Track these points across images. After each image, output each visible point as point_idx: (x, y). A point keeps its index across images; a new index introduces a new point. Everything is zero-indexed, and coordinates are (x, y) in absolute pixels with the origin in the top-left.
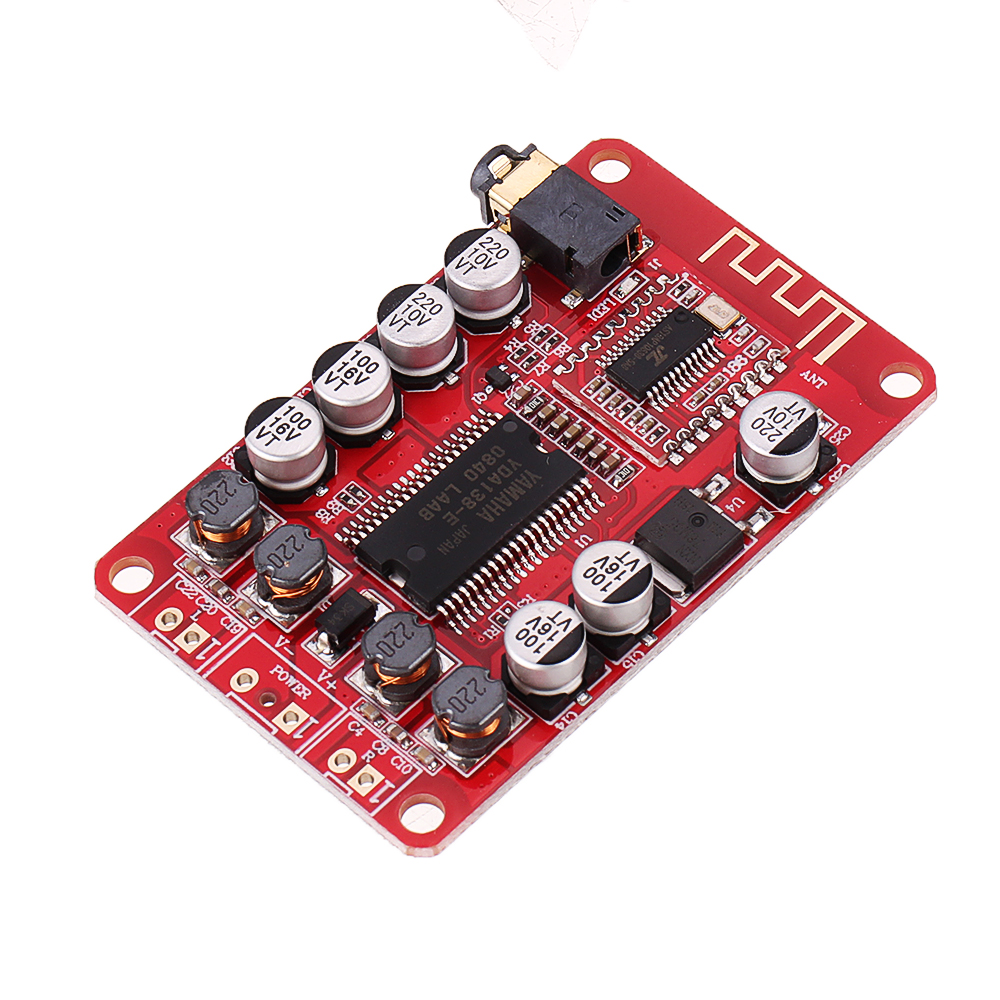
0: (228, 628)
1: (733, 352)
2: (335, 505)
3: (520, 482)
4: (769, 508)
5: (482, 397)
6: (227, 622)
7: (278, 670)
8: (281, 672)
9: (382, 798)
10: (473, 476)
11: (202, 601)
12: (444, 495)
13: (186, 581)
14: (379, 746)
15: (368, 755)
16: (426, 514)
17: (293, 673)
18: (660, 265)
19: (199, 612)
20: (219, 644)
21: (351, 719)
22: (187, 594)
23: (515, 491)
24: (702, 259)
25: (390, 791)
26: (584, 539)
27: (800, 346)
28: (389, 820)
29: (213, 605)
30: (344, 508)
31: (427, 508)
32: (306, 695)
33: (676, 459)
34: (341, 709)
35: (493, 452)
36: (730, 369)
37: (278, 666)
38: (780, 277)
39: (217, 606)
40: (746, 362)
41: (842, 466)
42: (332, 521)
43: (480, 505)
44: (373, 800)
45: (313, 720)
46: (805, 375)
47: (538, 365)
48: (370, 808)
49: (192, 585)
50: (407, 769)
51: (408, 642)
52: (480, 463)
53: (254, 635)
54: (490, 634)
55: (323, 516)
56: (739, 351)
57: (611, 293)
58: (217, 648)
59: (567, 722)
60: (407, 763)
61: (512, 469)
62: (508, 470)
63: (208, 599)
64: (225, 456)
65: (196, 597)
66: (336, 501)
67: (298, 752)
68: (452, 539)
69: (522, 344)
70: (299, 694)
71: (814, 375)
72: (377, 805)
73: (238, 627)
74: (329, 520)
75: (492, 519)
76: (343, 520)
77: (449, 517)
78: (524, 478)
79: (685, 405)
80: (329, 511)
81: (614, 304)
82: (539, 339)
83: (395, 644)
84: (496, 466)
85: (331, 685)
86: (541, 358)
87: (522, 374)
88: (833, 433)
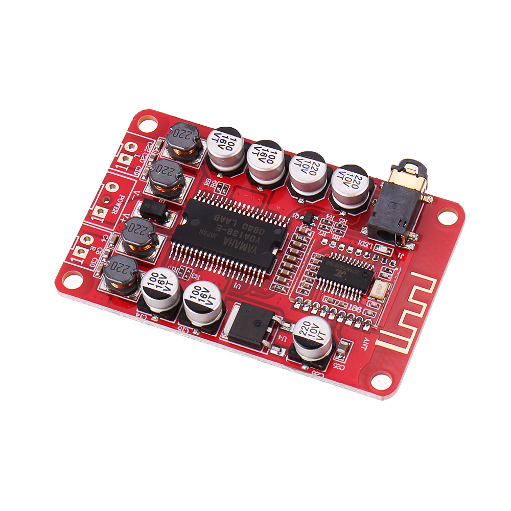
0: (136, 170)
1: (362, 304)
3: (250, 246)
4: (286, 353)
5: (297, 217)
6: (139, 169)
7: (122, 197)
8: (122, 199)
9: (74, 262)
10: (244, 228)
11: (145, 155)
12: (230, 220)
13: (153, 145)
14: (100, 250)
15: (93, 248)
16: (217, 218)
17: (123, 204)
18: (401, 258)
19: (139, 156)
20: (126, 170)
21: (109, 234)
22: (146, 148)
23: (244, 247)
24: (412, 273)
25: (79, 264)
26: (239, 286)
27: (382, 331)
28: (65, 269)
29: (145, 160)
30: (215, 188)
31: (221, 217)
32: (114, 213)
33: (297, 306)
34: (112, 229)
35: (261, 230)
36: (352, 307)
37: (124, 197)
38: (418, 309)
39: (145, 162)
40: (359, 312)
41: (322, 374)
42: (206, 186)
43: (231, 236)
44: (72, 259)
45: (102, 221)
47: (324, 231)
48: (68, 259)
49: (151, 148)
50: (92, 265)
51: (138, 234)
53: (136, 181)
54: (174, 269)
55: (207, 182)
56: (364, 306)
57: (376, 244)
58: (124, 170)
59: (141, 317)
60: (95, 264)
61: (255, 241)
62: (254, 239)
63: (147, 157)
65: (146, 152)
66: (217, 183)
67: (85, 221)
68: (208, 233)
69: (332, 220)
70: (114, 210)
71: (368, 344)
72: (71, 262)
73: (137, 175)
74: (206, 184)
75: (225, 244)
76: (209, 190)
77: (219, 227)
78: (252, 248)
79: (325, 296)
80: (211, 183)
81: (371, 248)
82: (337, 225)
83: (135, 230)
84: (254, 234)
85: (123, 220)
86: (328, 231)
87: (316, 227)
88: (338, 363)
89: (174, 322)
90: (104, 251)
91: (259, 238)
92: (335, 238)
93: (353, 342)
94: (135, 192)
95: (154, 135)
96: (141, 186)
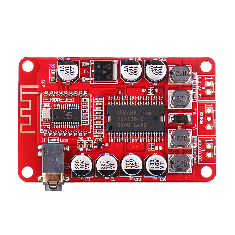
0: (201, 142)
1: (52, 104)
3: (122, 114)
4: (81, 64)
5: (106, 144)
6: (200, 143)
7: (201, 123)
8: (201, 122)
9: (210, 77)
10: (129, 124)
11: (200, 152)
12: (138, 126)
14: (200, 88)
15: (204, 88)
16: (145, 125)
17: (199, 120)
18: (43, 139)
19: (203, 151)
20: (206, 140)
21: (199, 99)
22: (201, 157)
23: (125, 113)
24: (34, 132)
25: (207, 77)
26: (120, 93)
27: (37, 93)
28: (213, 71)
29: (199, 150)
30: (155, 146)
31: (144, 126)
32: (202, 113)
33: (86, 92)
34: (198, 103)
35: (120, 126)
36: (57, 100)
37: (200, 124)
38: (24, 113)
39: (198, 148)
40: (52, 98)
41: (59, 59)
43: (134, 116)
44: (212, 78)
45: (206, 106)
46: (44, 86)
47: (89, 140)
48: (214, 77)
49: (198, 158)
50: (200, 78)
52: (124, 126)
53: (198, 135)
54: (157, 91)
55: (161, 148)
56: (51, 103)
57: (58, 142)
58: (207, 139)
59: (163, 58)
60: (198, 79)
61: (120, 118)
62: (121, 119)
63: (199, 152)
64: (165, 181)
65: (200, 154)
66: (155, 149)
67: (215, 102)
68: (146, 114)
69: (87, 148)
70: (202, 114)
71: (42, 84)
72: (212, 76)
73: (199, 140)
74: (160, 146)
75: (135, 111)
76: (158, 143)
77: (142, 120)
78: (120, 114)
79: (73, 101)
80: (158, 148)
81: (61, 139)
82: (83, 146)
83: (183, 98)
84: (122, 122)
85: (195, 110)
86: (86, 141)
87: (93, 142)
88: (53, 68)
89: (144, 61)
90: (198, 89)
91: (119, 121)
92: (81, 138)
93: (50, 82)
94: (196, 128)
95: (200, 167)
96: (194, 133)
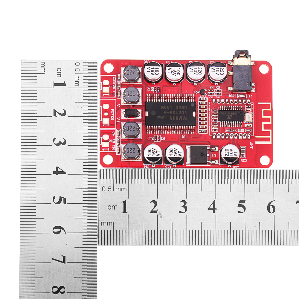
0: (113, 94)
1: (243, 127)
2: (153, 88)
3: (183, 117)
4: (218, 162)
5: (196, 92)
6: (114, 93)
7: (113, 110)
8: (113, 111)
9: (105, 150)
10: (177, 108)
11: (114, 85)
12: (169, 107)
13: (116, 78)
14: (114, 140)
15: (110, 140)
16: (162, 108)
17: (115, 113)
18: (251, 97)
19: (112, 86)
20: (109, 95)
21: (115, 131)
23: (180, 118)
24: (259, 103)
25: (107, 150)
26: (184, 136)
27: (256, 137)
28: (102, 155)
29: (115, 87)
30: (154, 90)
31: (164, 107)
33: (214, 137)
34: (115, 128)
35: (185, 107)
36: (239, 130)
37: (114, 109)
38: (268, 120)
39: (116, 88)
40: (243, 132)
41: (238, 166)
42: (149, 91)
43: (172, 115)
44: (103, 149)
45: (109, 125)
46: (251, 143)
47: (212, 96)
48: (101, 150)
49: (116, 80)
51: (132, 131)
52: (181, 107)
53: (116, 99)
54: (152, 138)
55: (149, 89)
56: (245, 128)
57: (238, 94)
58: (108, 96)
59: (146, 167)
60: (115, 148)
62: (183, 113)
63: (115, 85)
64: (145, 60)
65: (114, 83)
66: (154, 88)
67: (101, 128)
68: (162, 117)
69: (213, 89)
70: (112, 118)
71: (252, 145)
72: (103, 151)
73: (115, 95)
74: (149, 90)
75: (171, 119)
76: (151, 93)
77: (165, 112)
78: (184, 117)
79: (225, 129)
80: (151, 89)
81: (236, 97)
82: (217, 91)
83: (130, 129)
84: (183, 110)
85: (118, 122)
86: (214, 95)
87: (207, 94)
88: (243, 159)
89: (162, 165)
90: (116, 140)
91: (186, 111)
92: (218, 97)
93: (246, 146)
94: (117, 105)
95: (114, 72)
96: (119, 101)
